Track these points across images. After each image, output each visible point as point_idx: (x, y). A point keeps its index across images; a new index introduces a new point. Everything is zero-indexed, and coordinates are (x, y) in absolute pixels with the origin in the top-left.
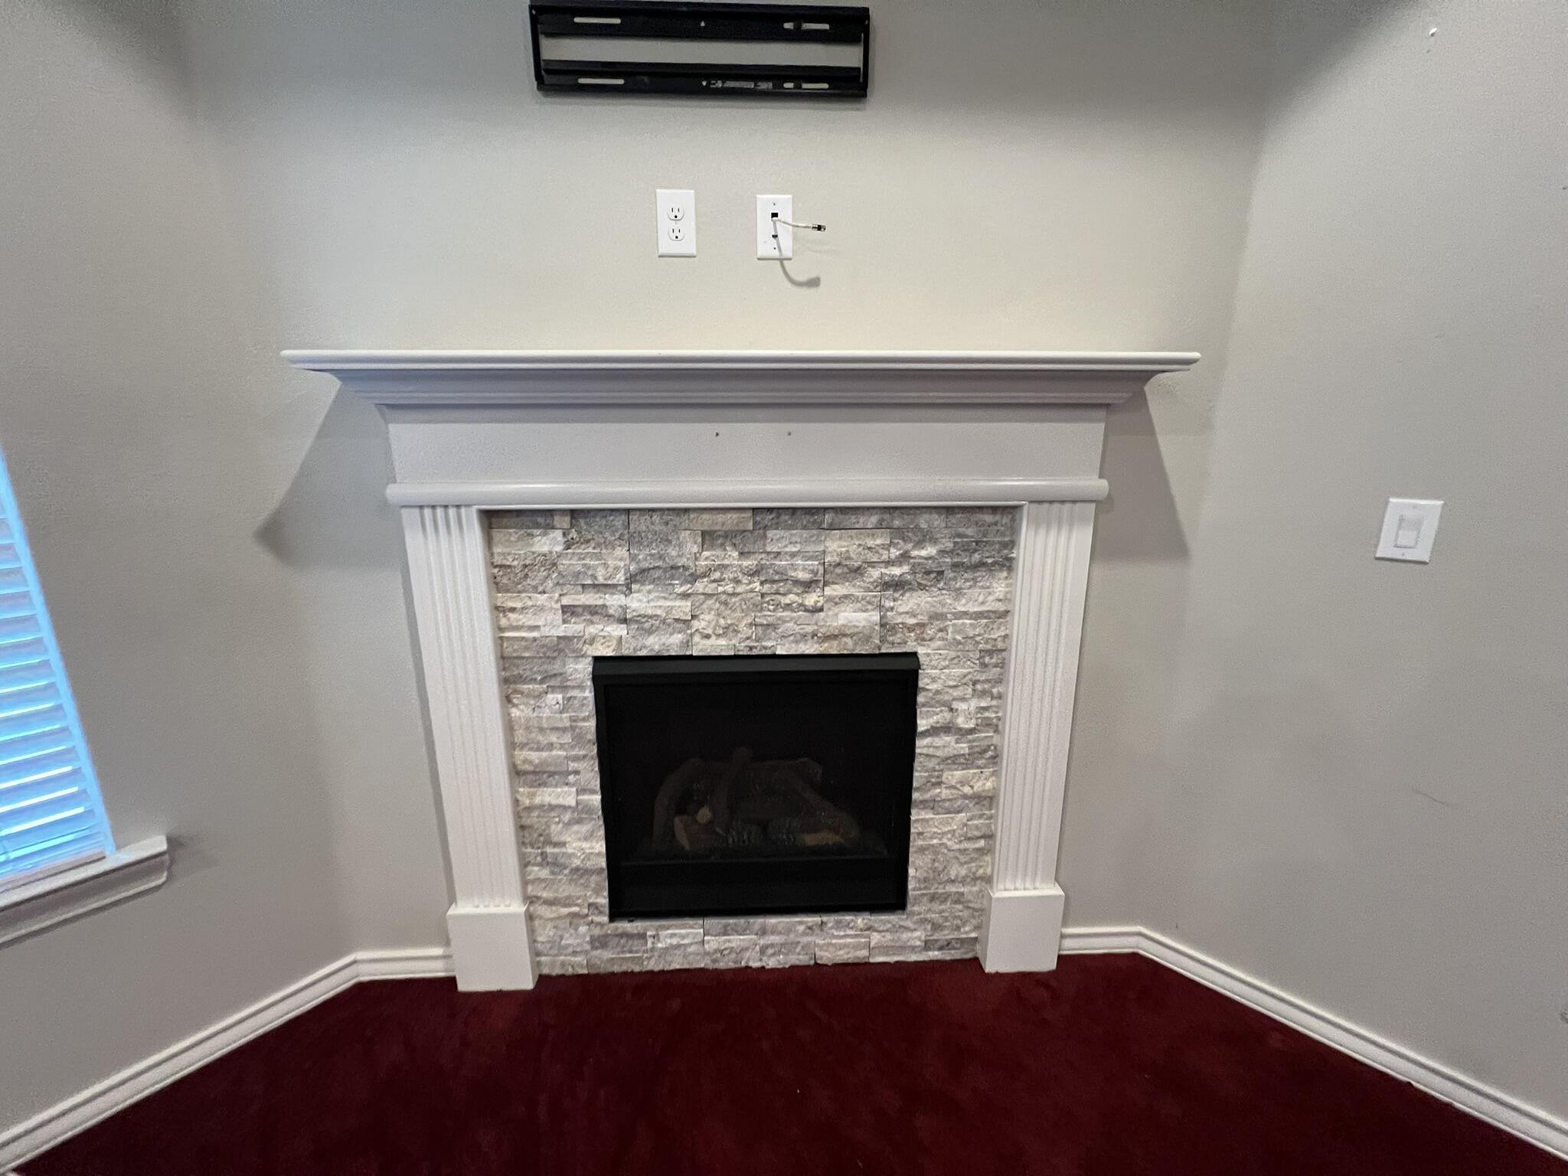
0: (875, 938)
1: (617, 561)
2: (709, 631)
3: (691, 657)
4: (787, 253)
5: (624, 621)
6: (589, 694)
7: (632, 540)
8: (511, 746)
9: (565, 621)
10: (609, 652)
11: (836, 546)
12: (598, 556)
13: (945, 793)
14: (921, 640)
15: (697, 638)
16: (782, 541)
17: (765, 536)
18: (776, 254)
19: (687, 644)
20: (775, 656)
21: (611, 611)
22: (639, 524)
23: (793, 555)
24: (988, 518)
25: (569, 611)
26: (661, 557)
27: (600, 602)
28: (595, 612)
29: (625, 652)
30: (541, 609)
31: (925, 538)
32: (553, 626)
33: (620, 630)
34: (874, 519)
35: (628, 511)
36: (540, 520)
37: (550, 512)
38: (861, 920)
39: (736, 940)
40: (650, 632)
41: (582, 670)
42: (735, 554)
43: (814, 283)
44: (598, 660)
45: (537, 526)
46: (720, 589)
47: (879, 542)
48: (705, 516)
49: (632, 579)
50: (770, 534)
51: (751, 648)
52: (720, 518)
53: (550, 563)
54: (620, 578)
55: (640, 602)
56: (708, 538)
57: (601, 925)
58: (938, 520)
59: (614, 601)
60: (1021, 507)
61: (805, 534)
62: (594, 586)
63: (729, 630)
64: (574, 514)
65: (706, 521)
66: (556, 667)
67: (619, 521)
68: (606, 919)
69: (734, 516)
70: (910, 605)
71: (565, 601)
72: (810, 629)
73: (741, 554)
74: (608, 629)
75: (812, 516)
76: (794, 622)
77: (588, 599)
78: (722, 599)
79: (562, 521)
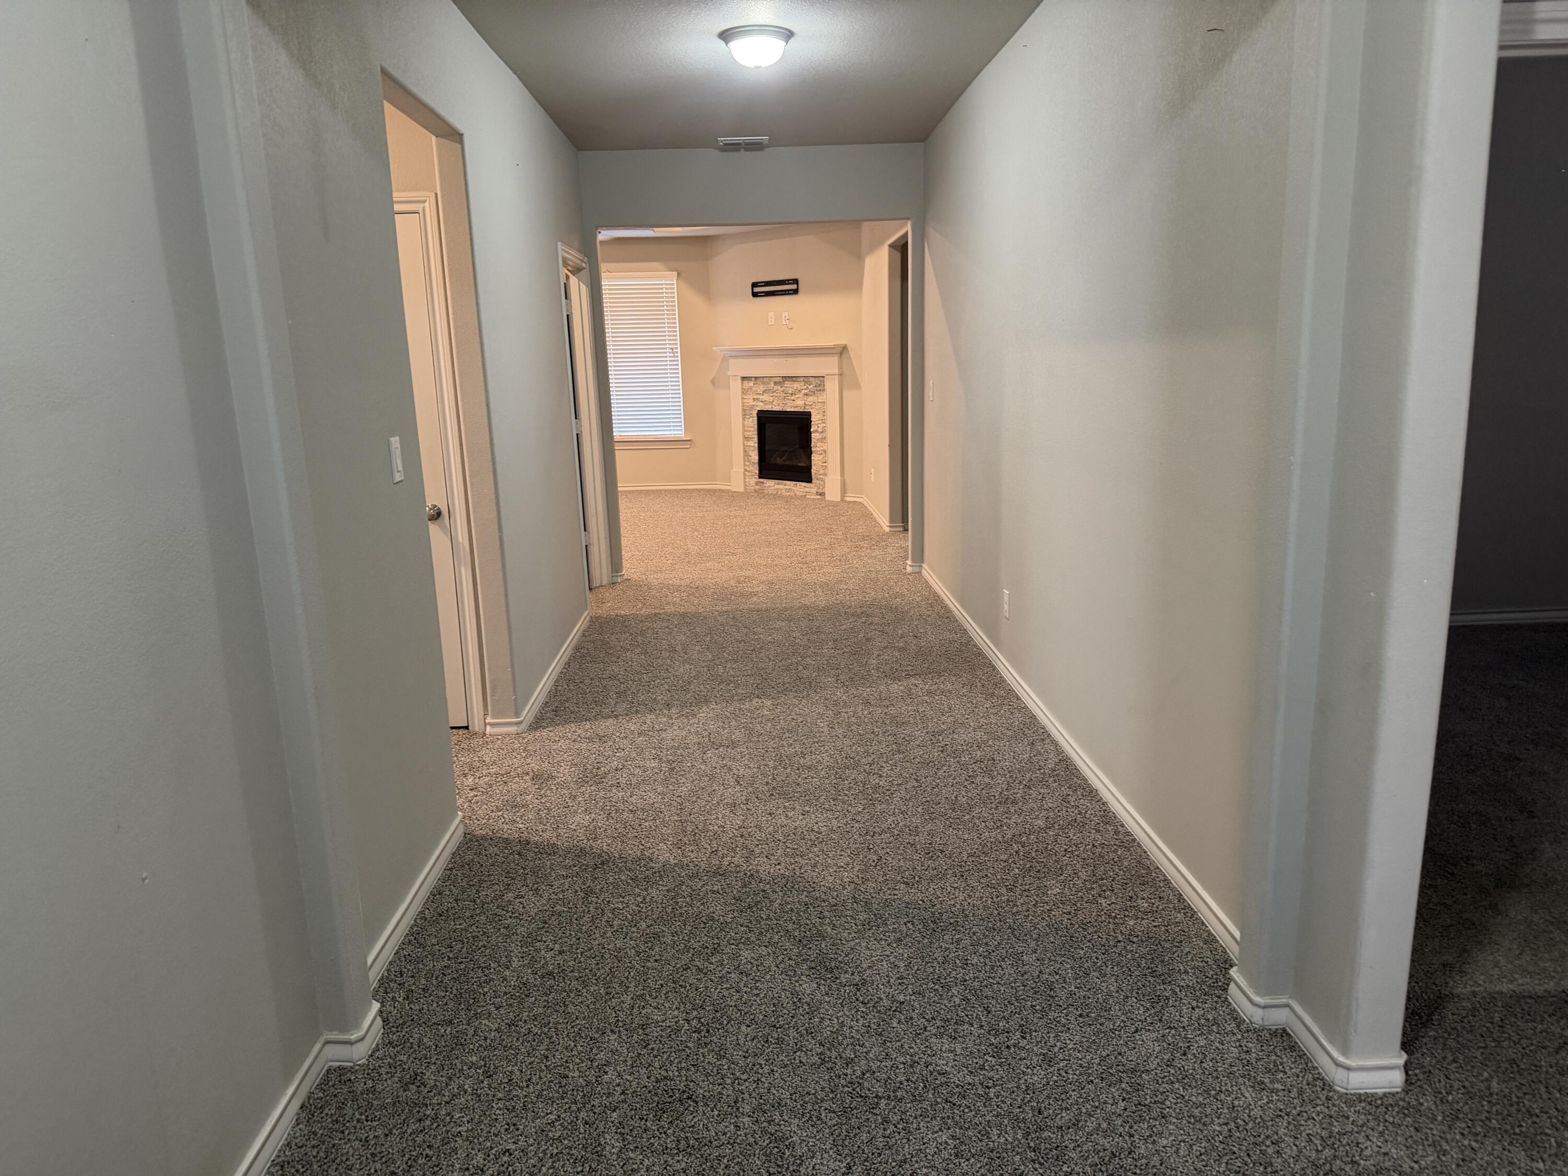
0: (807, 489)
1: (761, 388)
2: (776, 405)
3: (773, 411)
6: (756, 419)
7: (764, 383)
8: (744, 431)
9: (753, 402)
10: (760, 409)
11: (796, 385)
12: (759, 387)
13: (818, 449)
14: (811, 408)
15: (774, 406)
16: (787, 384)
17: (784, 383)
18: (785, 324)
19: (772, 408)
20: (786, 411)
21: (760, 400)
22: (765, 380)
23: (789, 387)
24: (821, 379)
25: (754, 399)
26: (768, 387)
28: (757, 400)
29: (762, 409)
30: (749, 399)
31: (811, 384)
32: (751, 403)
33: (761, 404)
34: (802, 379)
37: (752, 377)
38: (804, 484)
39: (781, 487)
40: (766, 404)
41: (755, 413)
42: (780, 387)
43: (792, 329)
44: (758, 411)
45: (750, 380)
46: (778, 395)
47: (804, 384)
48: (775, 378)
49: (763, 392)
51: (783, 409)
52: (777, 378)
53: (751, 388)
54: (761, 392)
55: (765, 397)
56: (776, 383)
58: (813, 380)
60: (824, 376)
61: (791, 382)
62: (757, 394)
63: (779, 405)
64: (756, 378)
66: (751, 412)
67: (761, 379)
68: (758, 478)
69: (779, 378)
70: (809, 400)
71: (753, 397)
72: (792, 405)
75: (792, 378)
76: (790, 403)
77: (757, 397)
78: (778, 397)
79: (753, 379)
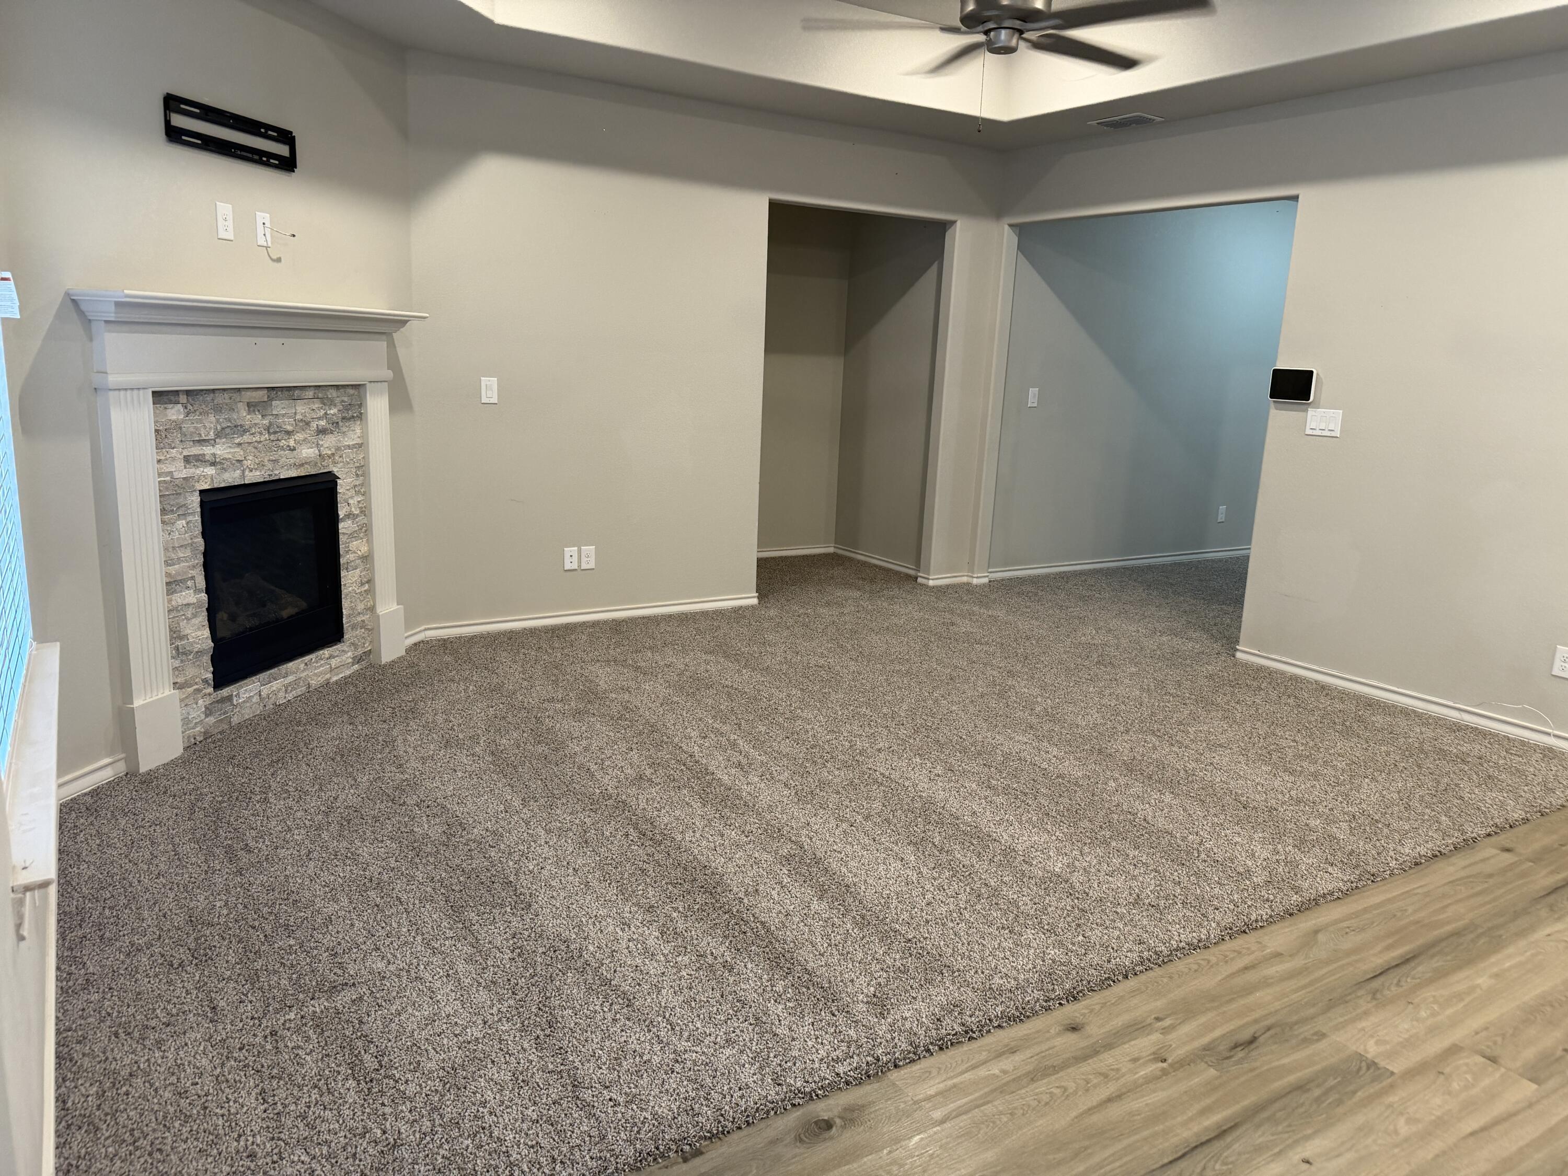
0: (334, 662)
1: (209, 424)
2: (252, 467)
3: (245, 485)
4: (270, 244)
5: (213, 464)
6: (198, 518)
7: (218, 409)
8: (166, 562)
9: (185, 468)
10: (206, 487)
11: (302, 409)
12: (200, 421)
13: (352, 557)
14: (335, 463)
15: (247, 473)
16: (280, 407)
17: (272, 405)
18: (265, 244)
19: (243, 475)
20: (280, 480)
21: (207, 458)
22: (220, 399)
23: (283, 415)
24: (351, 391)
25: (187, 459)
26: (230, 421)
27: (201, 452)
28: (200, 460)
29: (216, 486)
30: (173, 459)
31: (332, 403)
32: (181, 472)
33: (210, 471)
34: (310, 394)
35: (213, 391)
36: (172, 398)
37: (177, 393)
38: (326, 652)
39: (276, 685)
40: (225, 470)
41: (194, 501)
42: (260, 416)
43: (279, 260)
44: (202, 492)
45: (171, 402)
46: (254, 439)
47: (317, 406)
48: (249, 393)
49: (218, 435)
50: (274, 403)
51: (270, 475)
52: (254, 394)
53: (178, 426)
54: (212, 435)
55: (221, 450)
56: (250, 407)
57: (210, 694)
58: (332, 393)
59: (208, 450)
60: (365, 385)
61: (287, 402)
62: (199, 441)
63: (261, 465)
64: (188, 393)
65: (248, 397)
66: (181, 500)
67: (209, 398)
68: (211, 690)
69: (261, 393)
70: (328, 442)
71: (186, 453)
72: (292, 461)
73: (262, 416)
74: (205, 470)
75: (290, 392)
76: (285, 457)
77: (196, 450)
78: (255, 445)
79: (183, 398)
